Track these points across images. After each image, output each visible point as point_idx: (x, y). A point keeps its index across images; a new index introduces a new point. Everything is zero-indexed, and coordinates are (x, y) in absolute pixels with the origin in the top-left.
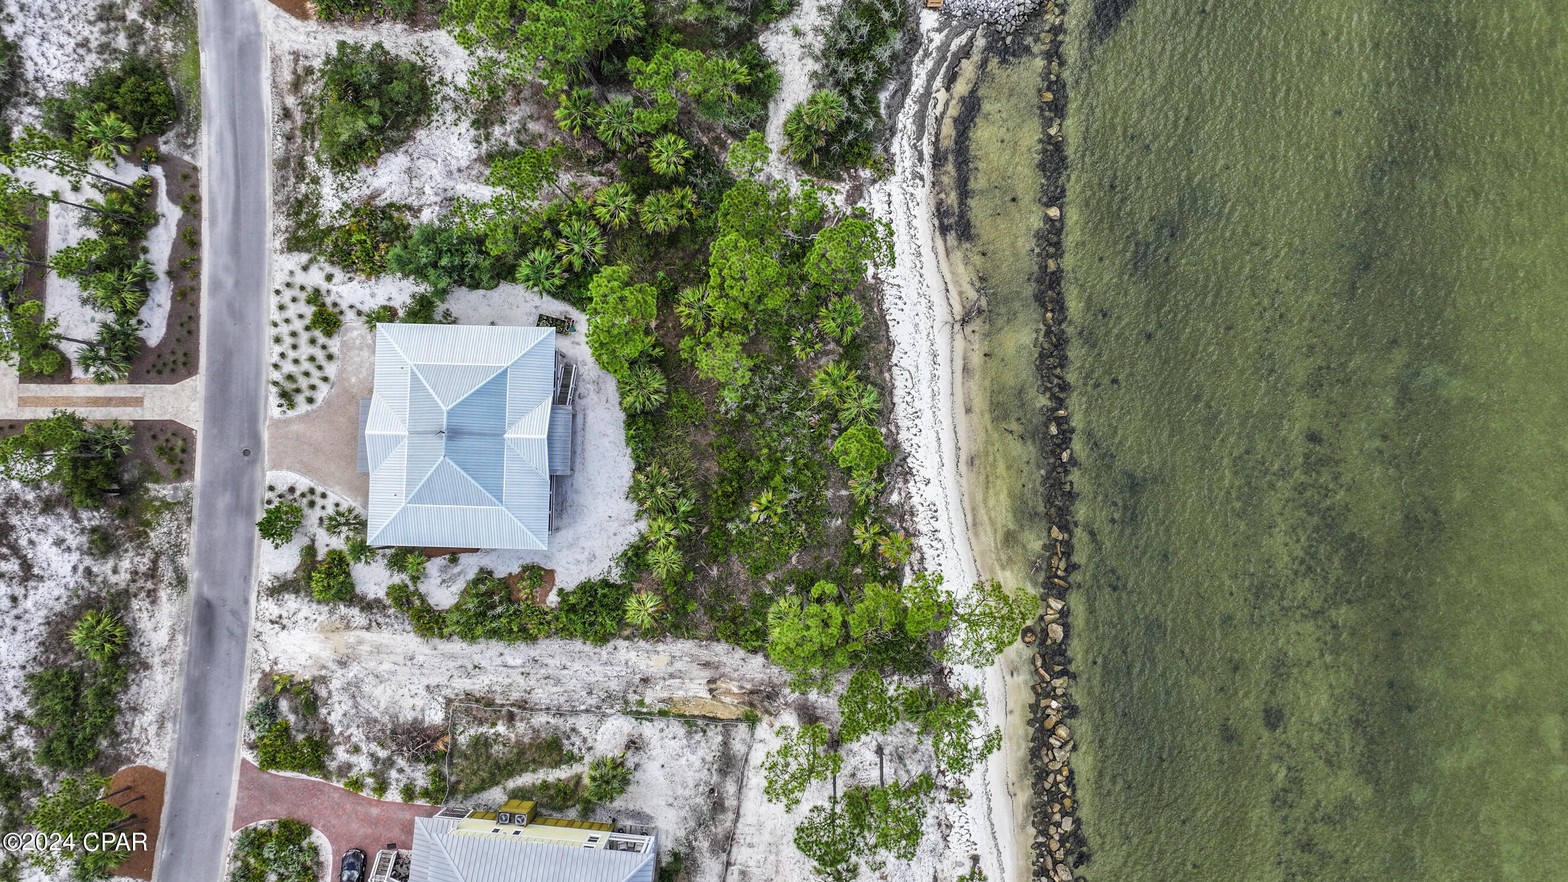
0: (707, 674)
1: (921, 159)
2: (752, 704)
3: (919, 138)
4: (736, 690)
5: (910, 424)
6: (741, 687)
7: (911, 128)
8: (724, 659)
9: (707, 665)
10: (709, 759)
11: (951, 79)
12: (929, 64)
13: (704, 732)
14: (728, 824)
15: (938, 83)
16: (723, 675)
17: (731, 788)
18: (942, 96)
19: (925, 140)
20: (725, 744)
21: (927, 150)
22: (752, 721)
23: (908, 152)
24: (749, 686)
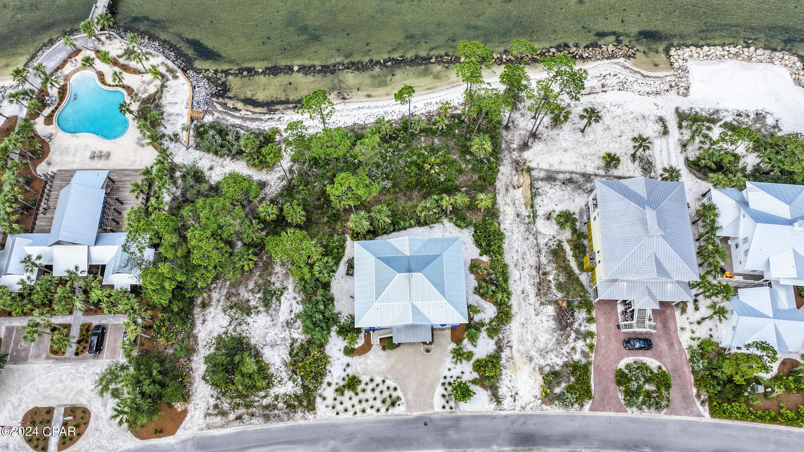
0: (511, 189)
1: (272, 119)
2: (522, 170)
3: (262, 120)
4: (517, 177)
5: (390, 115)
6: (515, 175)
7: (257, 123)
8: (503, 183)
9: (507, 190)
10: (550, 186)
11: (236, 109)
12: (228, 118)
13: (538, 189)
14: (577, 176)
15: (237, 114)
16: (511, 183)
17: (561, 176)
18: (243, 113)
19: (263, 118)
20: (542, 180)
21: (267, 116)
22: (529, 170)
23: (268, 123)
24: (514, 172)
